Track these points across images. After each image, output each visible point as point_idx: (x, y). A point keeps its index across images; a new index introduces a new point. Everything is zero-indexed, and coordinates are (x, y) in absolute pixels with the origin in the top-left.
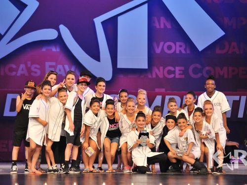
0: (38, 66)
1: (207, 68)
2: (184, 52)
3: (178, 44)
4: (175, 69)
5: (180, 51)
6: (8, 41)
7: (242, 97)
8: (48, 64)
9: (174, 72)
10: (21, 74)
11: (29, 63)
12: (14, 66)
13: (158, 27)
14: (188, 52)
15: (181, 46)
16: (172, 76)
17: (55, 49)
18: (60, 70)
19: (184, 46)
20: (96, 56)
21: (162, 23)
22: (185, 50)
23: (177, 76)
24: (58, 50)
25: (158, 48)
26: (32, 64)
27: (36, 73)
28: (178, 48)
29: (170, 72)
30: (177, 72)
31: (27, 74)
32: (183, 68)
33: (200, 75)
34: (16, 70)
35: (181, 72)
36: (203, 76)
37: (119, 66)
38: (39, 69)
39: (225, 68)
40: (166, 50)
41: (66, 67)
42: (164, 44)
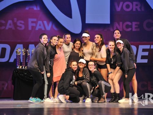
0: (23, 22)
2: (139, 10)
3: (135, 3)
4: (132, 23)
8: (30, 20)
9: (131, 26)
10: (9, 28)
11: (15, 19)
12: (3, 22)
14: (143, 10)
15: (137, 5)
16: (130, 29)
17: (36, 8)
18: (40, 25)
19: (139, 5)
20: (68, 13)
22: (140, 8)
23: (134, 30)
24: (39, 9)
26: (17, 21)
27: (21, 27)
28: (135, 7)
29: (128, 26)
30: (134, 26)
31: (13, 28)
32: (138, 23)
34: (5, 25)
35: (137, 26)
37: (87, 22)
38: (22, 24)
40: (125, 8)
41: (45, 22)
42: (123, 4)
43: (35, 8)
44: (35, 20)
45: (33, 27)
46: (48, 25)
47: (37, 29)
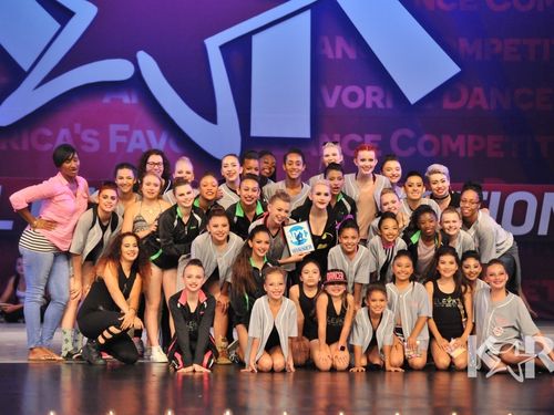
0: (95, 133)
1: (426, 137)
2: (380, 105)
3: (370, 89)
4: (363, 137)
5: (374, 104)
6: (36, 84)
7: (493, 193)
8: (114, 128)
11: (77, 127)
12: (48, 133)
13: (331, 56)
14: (390, 105)
15: (375, 94)
17: (128, 100)
18: (138, 141)
19: (381, 94)
20: (208, 111)
21: (339, 49)
22: (384, 101)
24: (135, 100)
25: (331, 96)
26: (83, 129)
27: (90, 145)
28: (370, 97)
32: (378, 137)
33: (411, 150)
34: (53, 139)
36: (417, 153)
37: (254, 133)
38: (97, 138)
39: (461, 138)
40: (346, 102)
41: (151, 134)
42: (342, 90)
43: (126, 100)
44: (126, 128)
45: (119, 145)
46: (158, 140)
47: (130, 149)
